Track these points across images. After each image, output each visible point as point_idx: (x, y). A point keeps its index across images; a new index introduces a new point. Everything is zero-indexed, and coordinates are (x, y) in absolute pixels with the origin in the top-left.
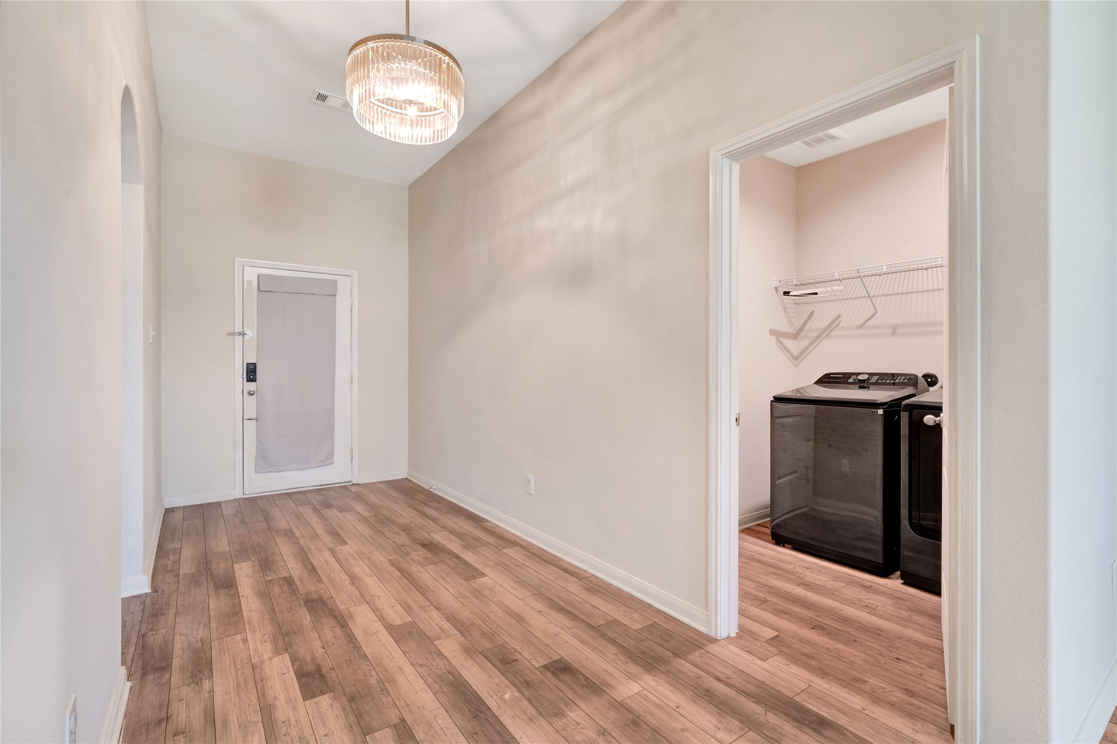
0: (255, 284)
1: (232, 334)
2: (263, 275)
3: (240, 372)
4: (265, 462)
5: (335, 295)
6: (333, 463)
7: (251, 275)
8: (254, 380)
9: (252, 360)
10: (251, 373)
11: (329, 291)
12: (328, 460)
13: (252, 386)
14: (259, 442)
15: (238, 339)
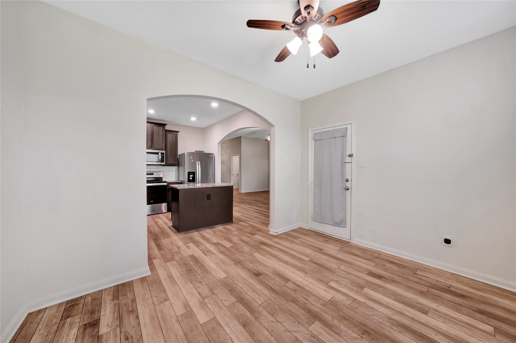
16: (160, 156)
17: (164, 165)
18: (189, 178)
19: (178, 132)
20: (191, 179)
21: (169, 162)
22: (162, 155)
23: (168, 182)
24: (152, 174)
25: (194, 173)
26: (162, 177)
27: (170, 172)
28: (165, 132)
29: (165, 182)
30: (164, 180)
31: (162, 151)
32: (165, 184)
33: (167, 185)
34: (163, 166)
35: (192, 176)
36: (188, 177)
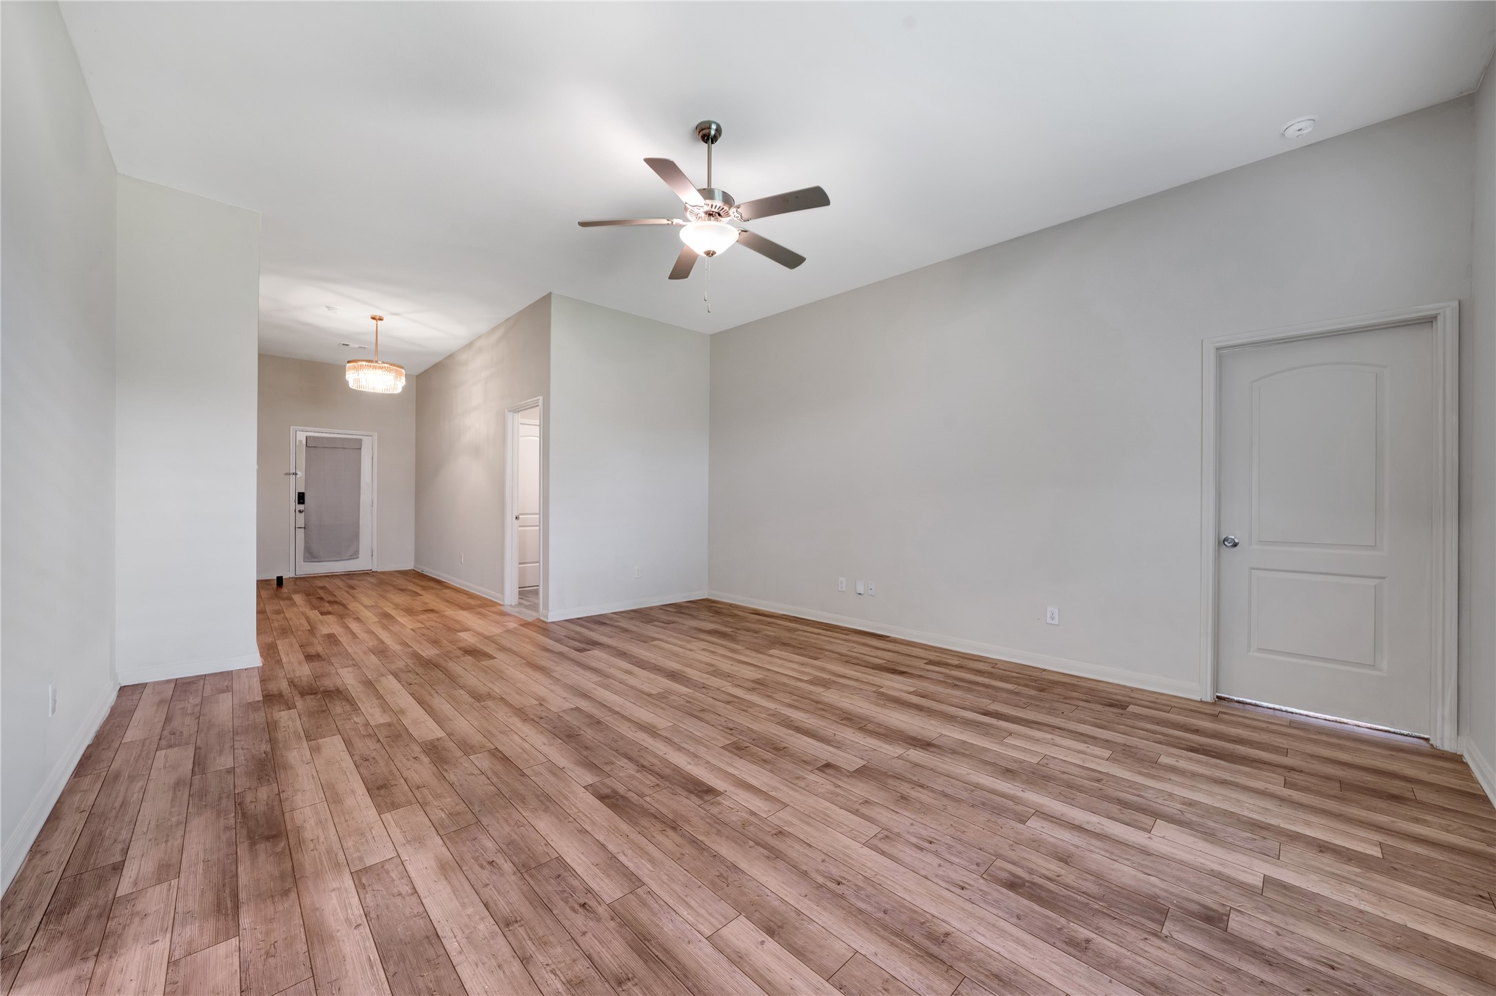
0: (304, 442)
1: (289, 474)
2: (310, 437)
3: (293, 497)
4: (311, 555)
5: (360, 449)
6: (358, 558)
7: (302, 437)
8: (303, 503)
9: (302, 490)
10: (301, 498)
11: (357, 446)
12: (355, 555)
13: (301, 507)
14: (306, 542)
15: (293, 477)
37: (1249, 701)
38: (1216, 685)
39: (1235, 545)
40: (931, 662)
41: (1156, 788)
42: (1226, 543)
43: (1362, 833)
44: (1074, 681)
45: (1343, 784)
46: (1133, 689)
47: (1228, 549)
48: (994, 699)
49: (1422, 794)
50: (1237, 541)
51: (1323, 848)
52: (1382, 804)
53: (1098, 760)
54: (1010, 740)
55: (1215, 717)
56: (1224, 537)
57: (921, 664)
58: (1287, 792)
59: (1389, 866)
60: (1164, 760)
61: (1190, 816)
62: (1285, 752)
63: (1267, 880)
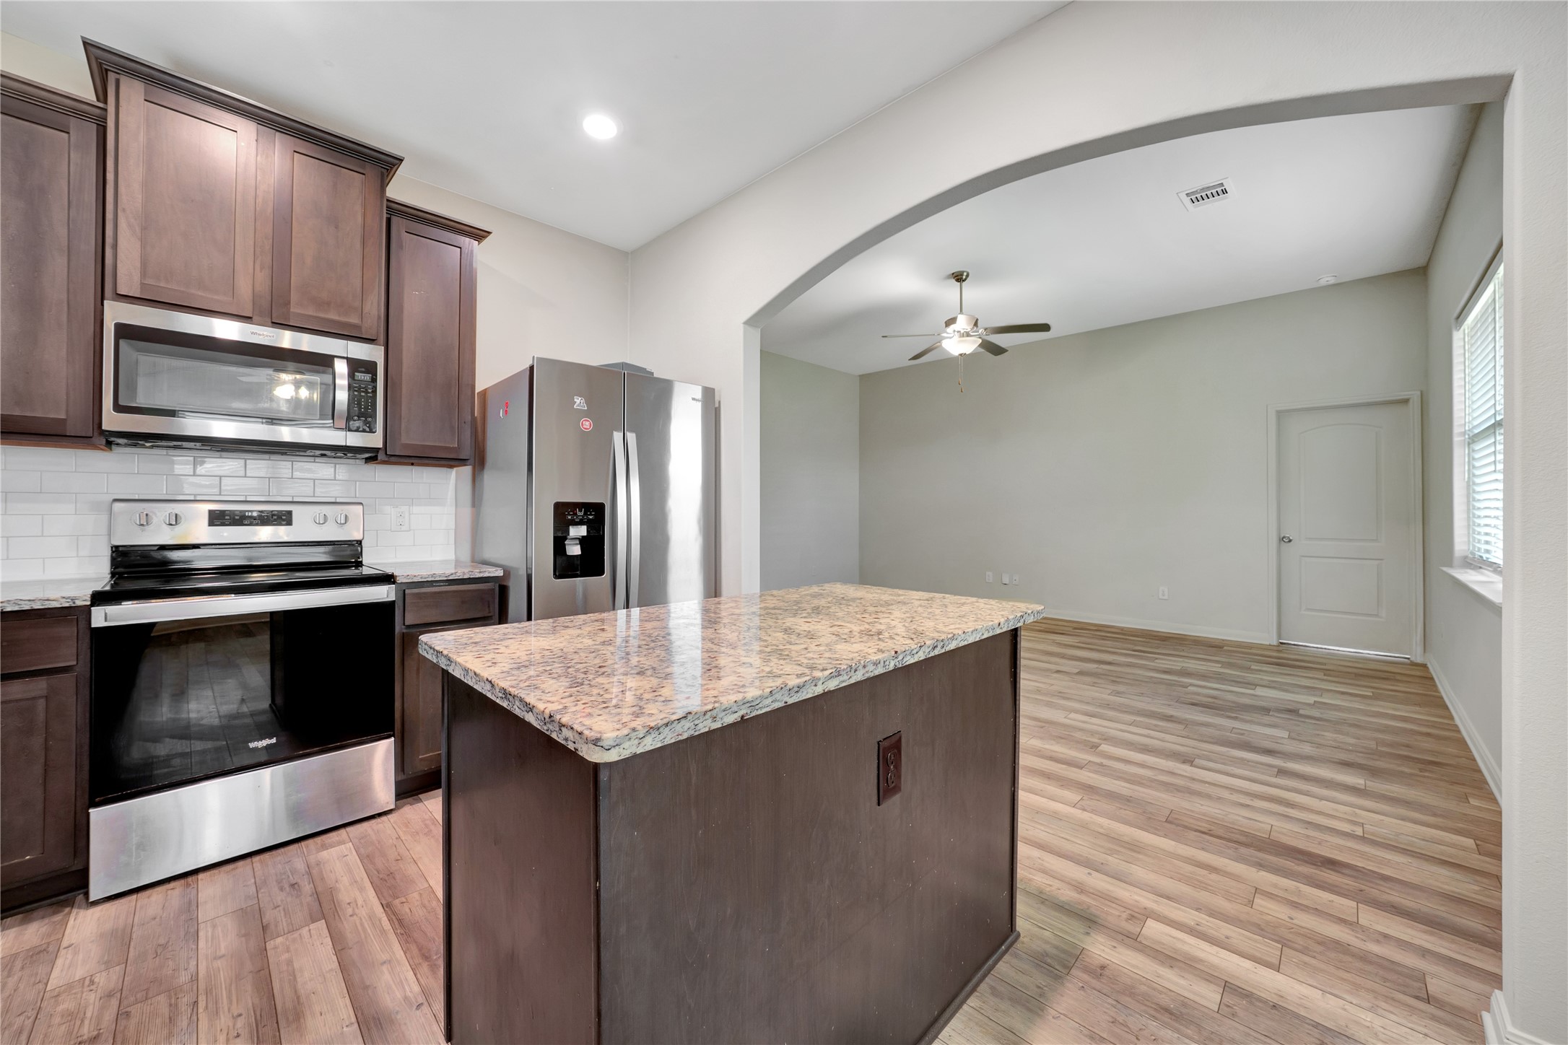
16: (342, 382)
17: (377, 450)
18: (564, 546)
19: (479, 235)
20: (574, 550)
21: (411, 437)
22: (359, 376)
23: (399, 580)
24: (284, 519)
25: (595, 515)
26: (360, 542)
27: (416, 509)
28: (389, 221)
29: (387, 579)
30: (373, 561)
31: (359, 351)
32: (381, 593)
33: (392, 598)
34: (368, 460)
35: (582, 531)
36: (556, 539)
37: (1301, 644)
38: (1279, 636)
39: (1290, 541)
40: (1075, 628)
41: (1251, 677)
42: (1284, 540)
43: (1364, 689)
44: (1183, 637)
45: (1356, 675)
46: (1223, 640)
47: (1285, 544)
48: (1136, 645)
49: (1398, 677)
50: (1291, 538)
51: (1343, 693)
52: (1377, 681)
53: (1216, 668)
54: (1157, 661)
55: (1279, 651)
56: (1282, 536)
57: (1070, 629)
58: (1325, 677)
59: (1375, 697)
60: (1253, 667)
61: (1273, 685)
62: (1325, 664)
63: (1315, 701)
